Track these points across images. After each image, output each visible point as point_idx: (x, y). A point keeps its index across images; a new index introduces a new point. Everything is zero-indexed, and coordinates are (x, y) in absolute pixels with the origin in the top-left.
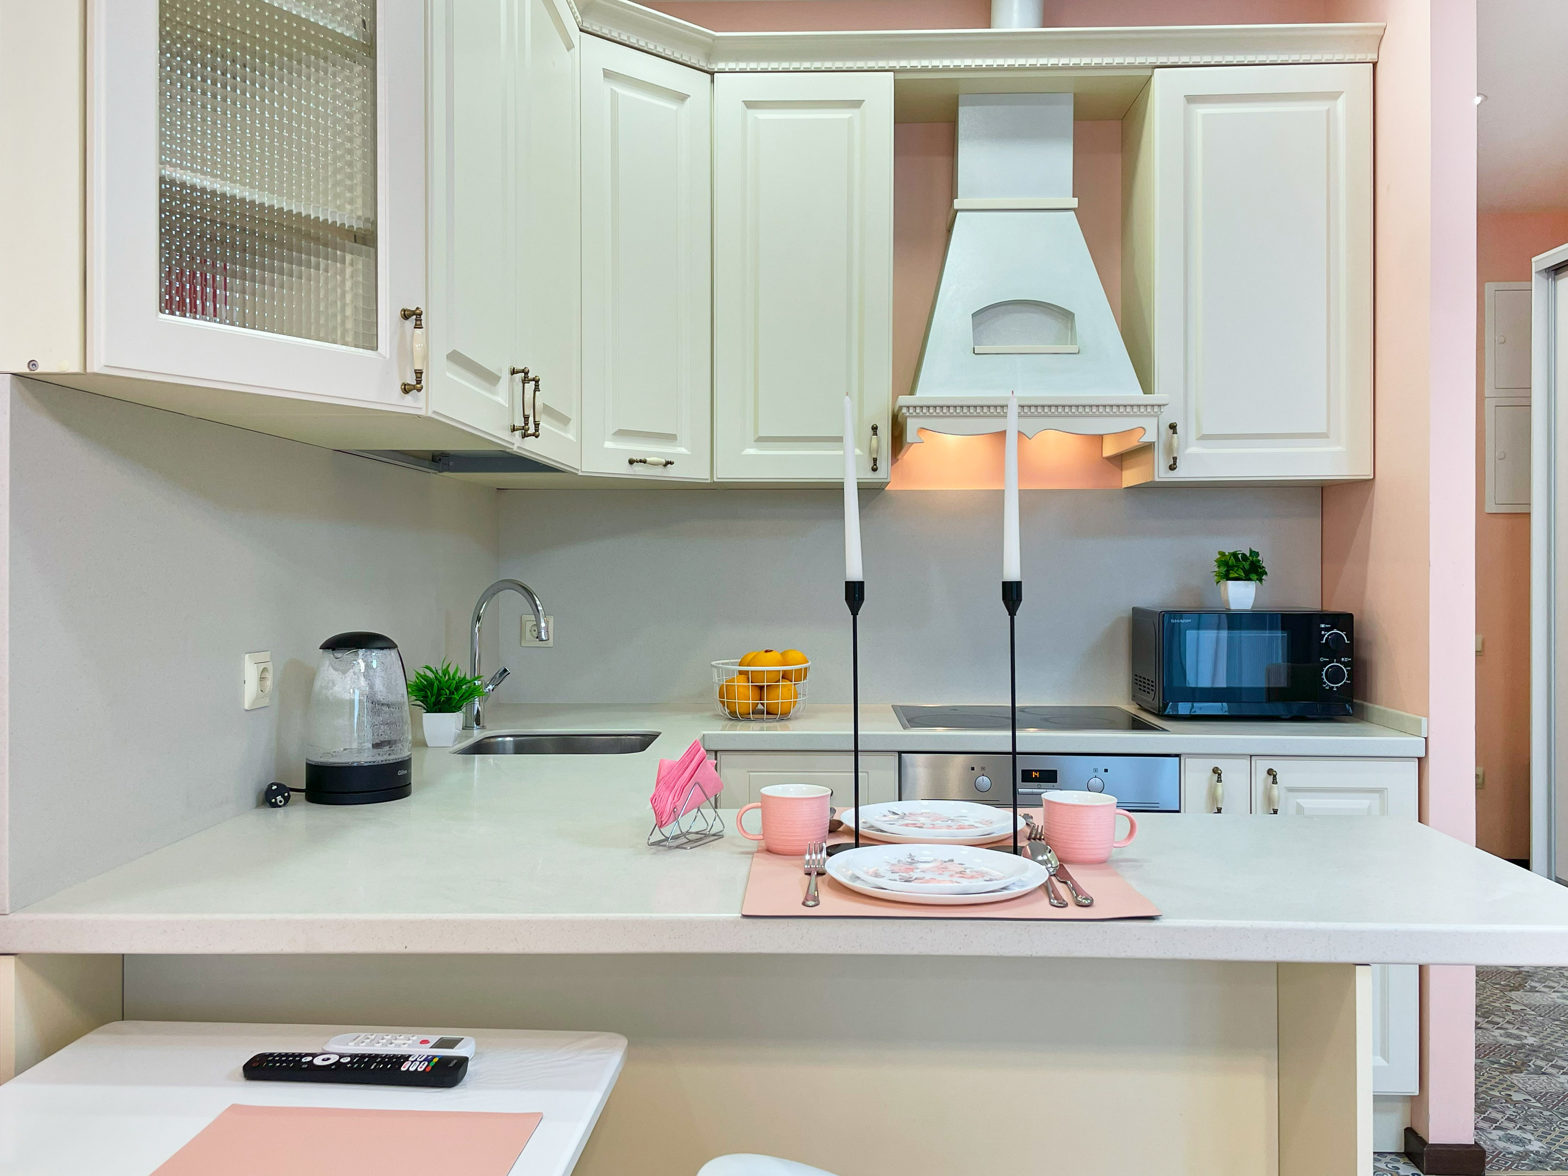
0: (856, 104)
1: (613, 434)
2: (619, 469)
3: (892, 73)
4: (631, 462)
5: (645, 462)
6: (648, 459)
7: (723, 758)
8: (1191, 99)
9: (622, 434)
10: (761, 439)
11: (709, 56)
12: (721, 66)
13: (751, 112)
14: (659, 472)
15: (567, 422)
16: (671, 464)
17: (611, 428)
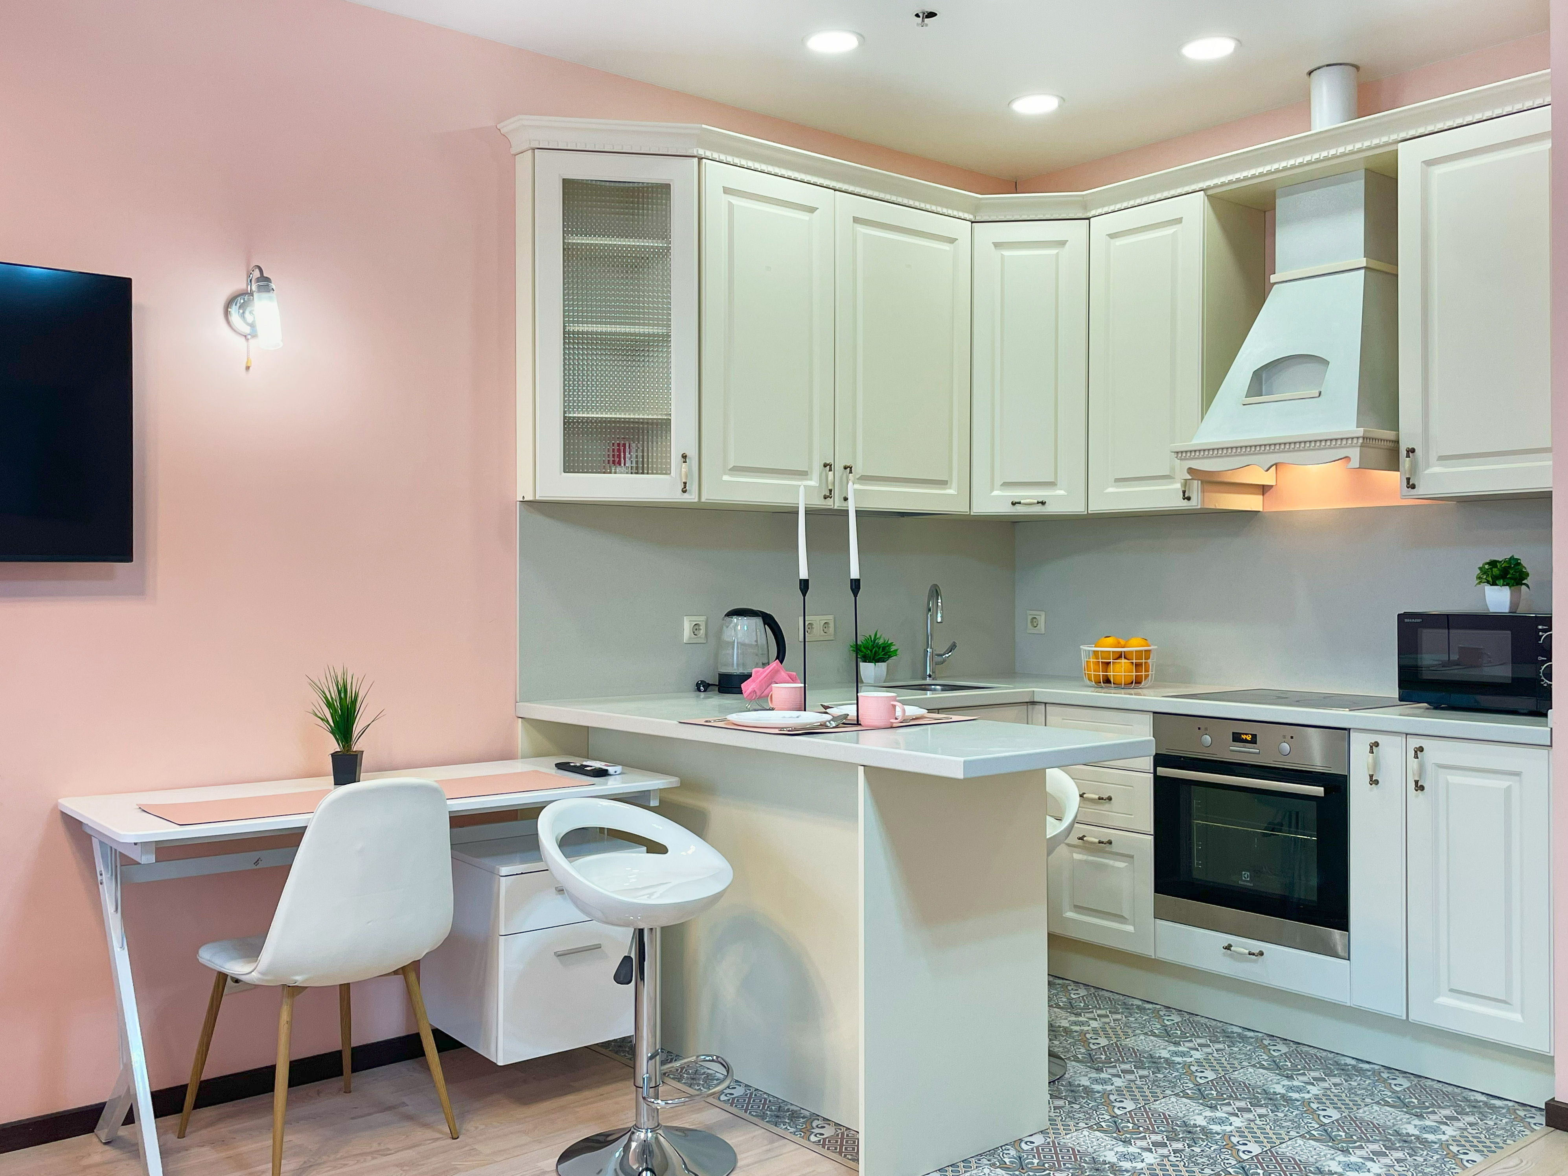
0: (1179, 221)
1: (1001, 485)
2: (1003, 508)
3: (1202, 192)
4: (1013, 504)
5: (1020, 503)
6: (1022, 501)
7: (1048, 707)
8: (1429, 163)
9: (1006, 485)
10: (1117, 480)
11: (1085, 208)
12: (1093, 213)
13: (1112, 241)
14: (1038, 510)
15: (943, 483)
16: (1043, 503)
17: (998, 482)
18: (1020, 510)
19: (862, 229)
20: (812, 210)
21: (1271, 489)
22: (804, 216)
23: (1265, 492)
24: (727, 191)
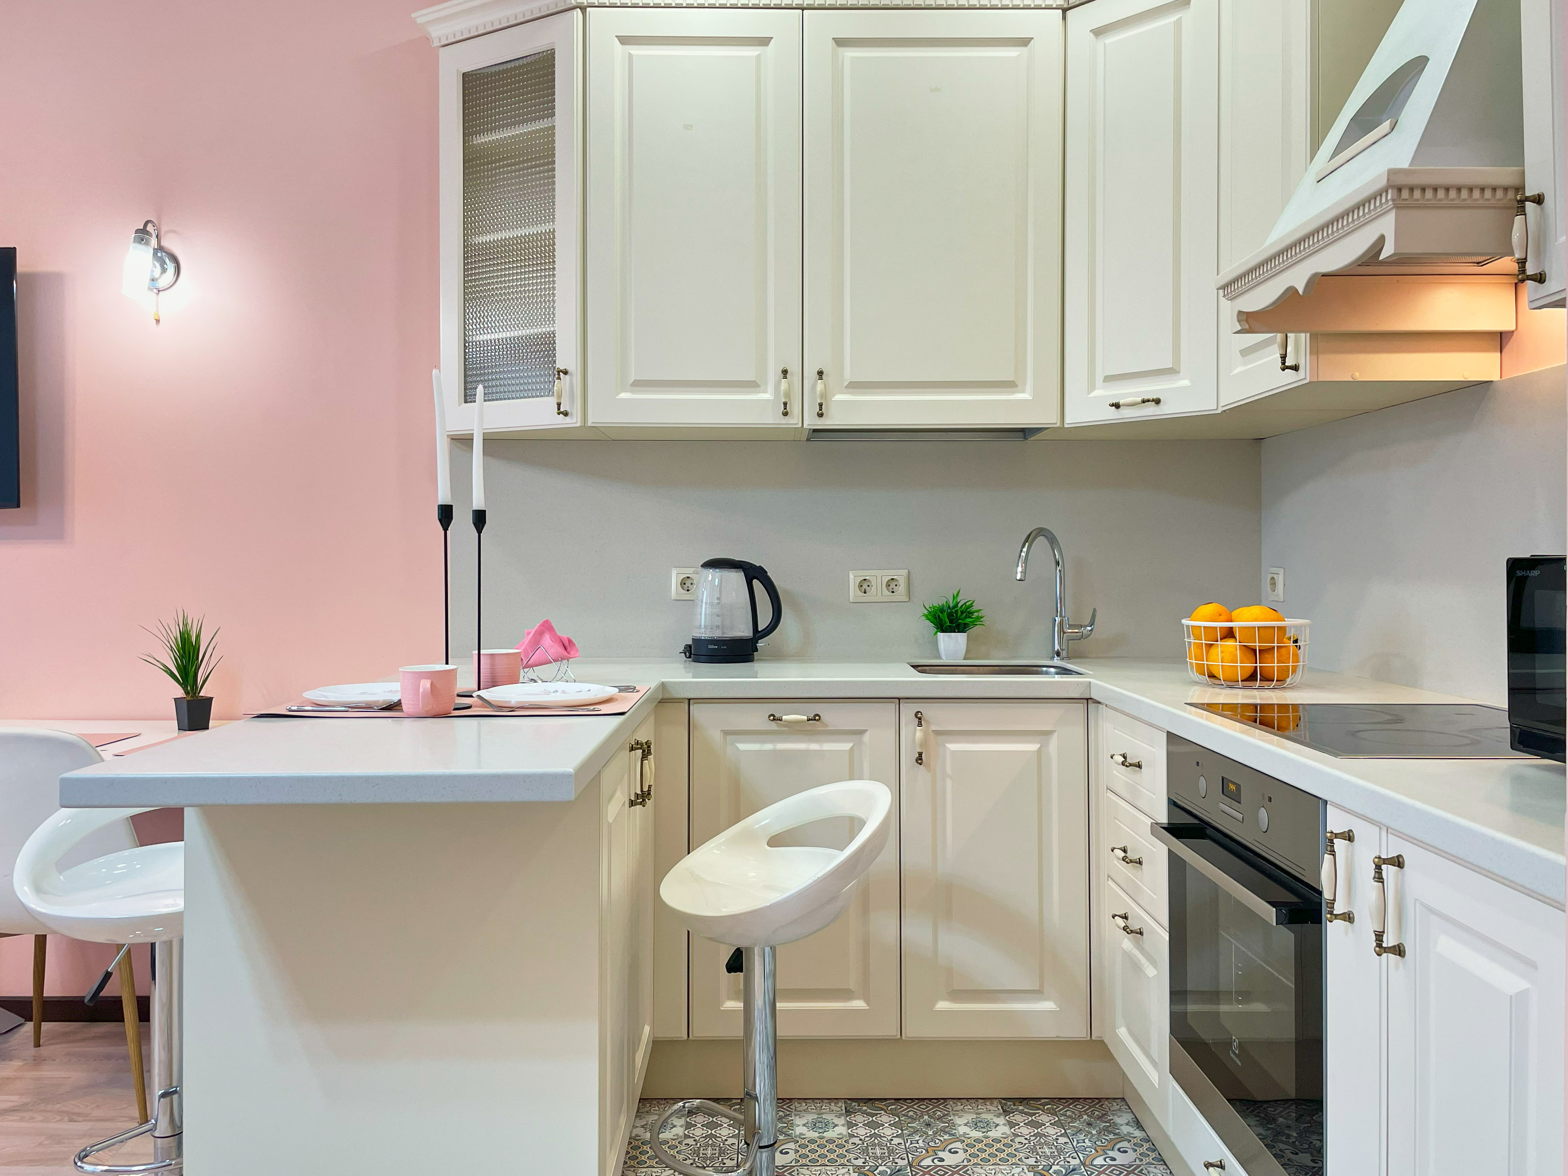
1: (1099, 382)
2: (1105, 414)
4: (1115, 407)
9: (1106, 379)
10: (1243, 354)
14: (1150, 412)
15: (1009, 385)
16: (1157, 401)
17: (1099, 378)
18: (1126, 414)
19: (850, 53)
20: (764, 41)
21: (1512, 335)
22: (752, 52)
23: (1504, 344)
24: (624, 40)
